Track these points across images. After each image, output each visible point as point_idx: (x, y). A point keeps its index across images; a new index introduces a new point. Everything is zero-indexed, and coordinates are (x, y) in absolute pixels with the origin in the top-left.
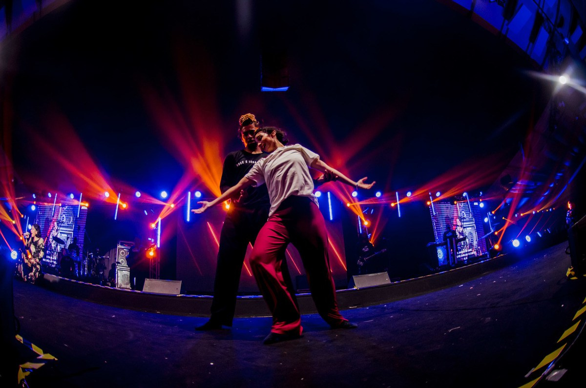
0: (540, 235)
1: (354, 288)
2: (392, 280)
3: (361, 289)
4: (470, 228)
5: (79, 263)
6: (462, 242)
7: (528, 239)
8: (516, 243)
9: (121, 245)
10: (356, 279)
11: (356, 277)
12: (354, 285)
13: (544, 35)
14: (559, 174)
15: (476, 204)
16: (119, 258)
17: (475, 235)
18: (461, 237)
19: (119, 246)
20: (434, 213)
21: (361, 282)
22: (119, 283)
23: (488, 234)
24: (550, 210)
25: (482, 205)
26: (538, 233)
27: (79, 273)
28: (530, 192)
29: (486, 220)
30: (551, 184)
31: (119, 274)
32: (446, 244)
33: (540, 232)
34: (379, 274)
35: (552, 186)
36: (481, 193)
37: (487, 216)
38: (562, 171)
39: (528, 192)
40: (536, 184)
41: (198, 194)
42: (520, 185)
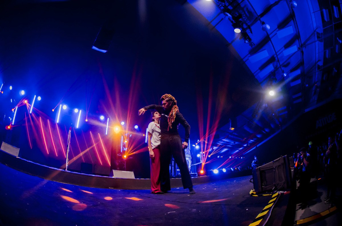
0: (232, 170)
1: (113, 177)
2: (136, 177)
3: (117, 179)
4: (188, 158)
7: (224, 170)
8: (216, 171)
11: (115, 171)
12: (112, 175)
14: (251, 141)
15: (194, 145)
17: (190, 162)
21: (118, 174)
23: (198, 163)
24: (242, 158)
25: (197, 147)
26: (231, 168)
28: (230, 146)
29: (198, 156)
30: (245, 144)
33: (233, 168)
34: (128, 172)
35: (245, 145)
36: (198, 140)
37: (200, 154)
38: (254, 139)
39: (228, 146)
40: (234, 143)
41: (39, 98)
42: (224, 141)
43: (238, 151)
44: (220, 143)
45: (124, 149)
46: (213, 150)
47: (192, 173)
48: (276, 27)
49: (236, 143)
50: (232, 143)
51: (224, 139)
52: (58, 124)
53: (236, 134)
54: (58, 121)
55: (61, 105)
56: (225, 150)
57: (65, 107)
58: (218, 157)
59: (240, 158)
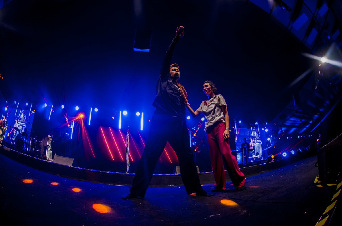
0: (301, 151)
1: (175, 174)
4: (259, 143)
5: (27, 144)
6: (253, 151)
7: (293, 152)
8: (285, 155)
9: (50, 135)
10: (177, 168)
12: (176, 172)
13: (314, 32)
14: (316, 116)
15: (263, 129)
16: (49, 143)
17: (261, 148)
18: (252, 148)
19: (49, 136)
20: (237, 133)
22: (48, 158)
23: (269, 148)
24: (309, 136)
25: (267, 130)
27: (26, 149)
28: (297, 125)
29: (269, 139)
30: (310, 121)
31: (48, 152)
32: (242, 151)
33: (301, 149)
36: (267, 123)
37: (269, 137)
38: (318, 114)
39: (296, 125)
40: (301, 121)
41: (96, 110)
42: (291, 120)
43: (305, 129)
44: (288, 123)
45: (193, 143)
46: (282, 131)
47: (263, 159)
49: (302, 121)
50: (299, 121)
51: (291, 117)
52: (121, 130)
53: (301, 111)
54: (120, 127)
55: (121, 112)
56: (293, 130)
57: (125, 113)
58: (288, 138)
59: (308, 136)
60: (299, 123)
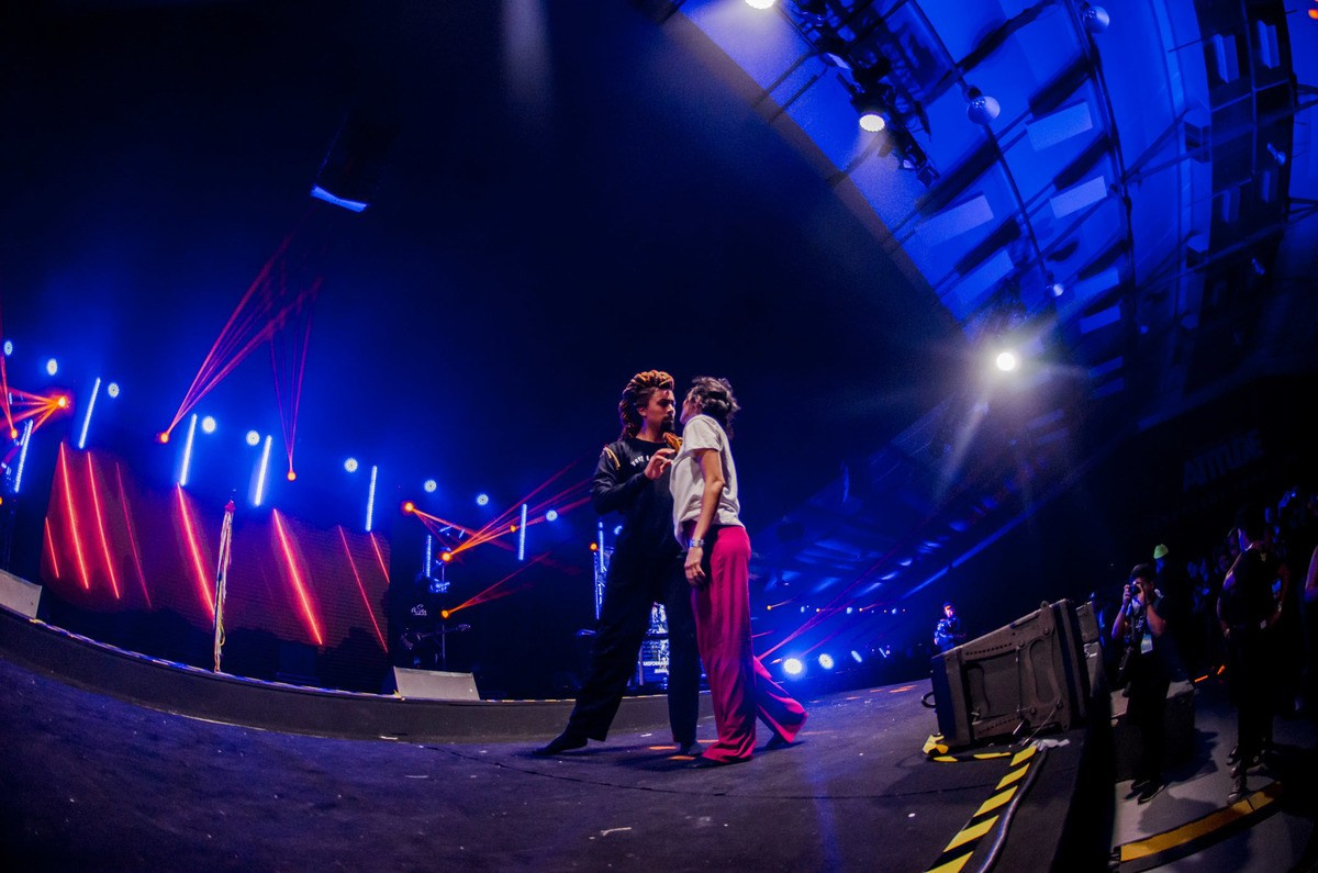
0: (858, 659)
1: (396, 696)
2: (482, 696)
3: (408, 701)
7: (826, 661)
8: (793, 666)
10: (400, 675)
11: (401, 672)
12: (393, 688)
14: (930, 545)
21: (413, 684)
24: (894, 611)
26: (854, 654)
28: (845, 567)
30: (905, 561)
33: (859, 652)
34: (453, 674)
35: (906, 564)
38: (940, 539)
39: (840, 567)
40: (863, 554)
41: (114, 390)
42: (823, 549)
43: (877, 584)
46: (780, 582)
48: (1025, 105)
49: (869, 556)
50: (856, 556)
52: (184, 488)
54: (183, 480)
55: (195, 419)
56: (828, 582)
57: (210, 425)
58: (803, 609)
59: (890, 611)
60: (852, 560)
